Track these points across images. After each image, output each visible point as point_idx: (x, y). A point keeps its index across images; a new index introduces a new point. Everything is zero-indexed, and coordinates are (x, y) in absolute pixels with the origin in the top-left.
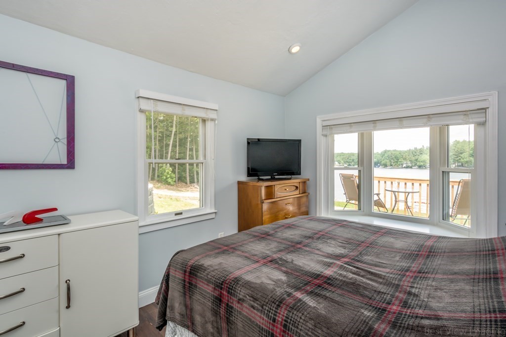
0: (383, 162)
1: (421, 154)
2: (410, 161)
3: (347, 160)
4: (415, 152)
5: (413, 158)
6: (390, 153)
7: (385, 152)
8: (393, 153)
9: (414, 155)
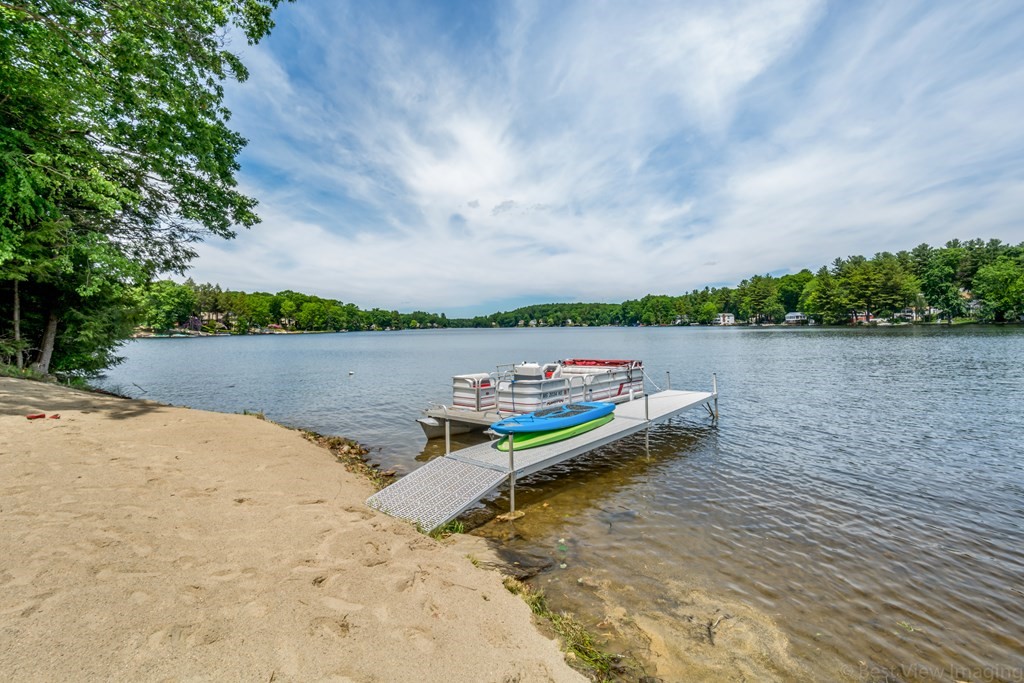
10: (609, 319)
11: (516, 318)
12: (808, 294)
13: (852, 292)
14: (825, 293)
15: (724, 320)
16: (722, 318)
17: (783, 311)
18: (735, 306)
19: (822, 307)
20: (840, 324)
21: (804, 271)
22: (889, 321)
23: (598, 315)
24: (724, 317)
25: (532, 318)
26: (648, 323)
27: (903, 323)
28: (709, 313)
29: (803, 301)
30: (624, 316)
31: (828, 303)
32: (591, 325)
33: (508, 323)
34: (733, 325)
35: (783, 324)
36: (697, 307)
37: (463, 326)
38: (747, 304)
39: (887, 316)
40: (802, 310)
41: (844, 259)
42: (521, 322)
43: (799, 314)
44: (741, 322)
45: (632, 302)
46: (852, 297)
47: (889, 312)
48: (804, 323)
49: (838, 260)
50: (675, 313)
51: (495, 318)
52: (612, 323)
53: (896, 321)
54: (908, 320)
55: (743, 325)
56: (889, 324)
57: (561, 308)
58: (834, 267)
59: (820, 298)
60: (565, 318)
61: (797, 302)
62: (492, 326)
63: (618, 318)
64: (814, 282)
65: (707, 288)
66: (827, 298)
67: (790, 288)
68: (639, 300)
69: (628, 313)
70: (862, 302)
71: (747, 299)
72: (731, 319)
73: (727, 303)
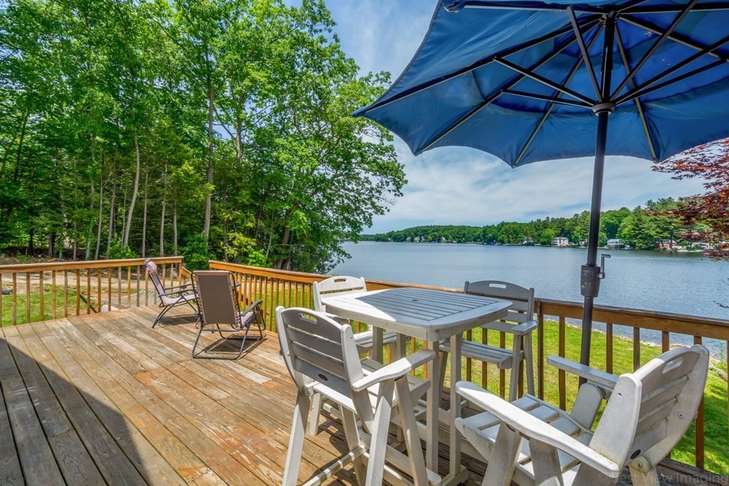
0: (500, 238)
1: (545, 228)
2: (532, 236)
3: (457, 235)
4: (539, 226)
5: (536, 234)
6: (507, 226)
7: (503, 224)
8: (512, 226)
9: (536, 229)
10: (473, 237)
11: (405, 235)
12: (625, 226)
13: (658, 227)
14: (638, 226)
15: (560, 243)
16: (558, 241)
17: (606, 237)
18: (569, 232)
19: (635, 236)
20: (648, 249)
21: (623, 209)
22: (687, 248)
23: (464, 235)
24: (560, 240)
25: (416, 236)
26: (502, 242)
27: (698, 251)
28: (548, 237)
29: (621, 232)
30: (483, 236)
31: (640, 234)
32: (459, 242)
33: (400, 238)
34: (567, 246)
35: (605, 247)
36: (540, 232)
37: (367, 240)
38: (578, 232)
39: (686, 245)
40: (620, 237)
41: (655, 201)
42: (409, 238)
43: (618, 240)
44: (573, 244)
45: (490, 227)
46: (658, 230)
47: (687, 242)
48: (621, 247)
49: (650, 202)
50: (523, 236)
51: (390, 235)
52: (475, 241)
53: (693, 249)
54: (703, 248)
55: (574, 247)
56: (687, 251)
57: (437, 229)
58: (646, 207)
59: (634, 229)
60: (440, 237)
61: (616, 231)
62: (388, 241)
63: (479, 238)
64: (630, 218)
65: (548, 218)
66: (640, 230)
67: (611, 221)
68: (496, 225)
69: (487, 235)
70: (666, 234)
71: (578, 228)
72: (565, 242)
73: (563, 230)
